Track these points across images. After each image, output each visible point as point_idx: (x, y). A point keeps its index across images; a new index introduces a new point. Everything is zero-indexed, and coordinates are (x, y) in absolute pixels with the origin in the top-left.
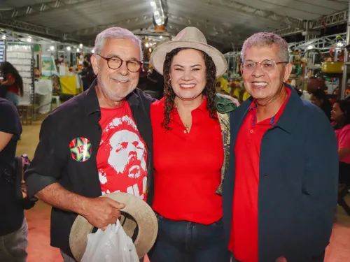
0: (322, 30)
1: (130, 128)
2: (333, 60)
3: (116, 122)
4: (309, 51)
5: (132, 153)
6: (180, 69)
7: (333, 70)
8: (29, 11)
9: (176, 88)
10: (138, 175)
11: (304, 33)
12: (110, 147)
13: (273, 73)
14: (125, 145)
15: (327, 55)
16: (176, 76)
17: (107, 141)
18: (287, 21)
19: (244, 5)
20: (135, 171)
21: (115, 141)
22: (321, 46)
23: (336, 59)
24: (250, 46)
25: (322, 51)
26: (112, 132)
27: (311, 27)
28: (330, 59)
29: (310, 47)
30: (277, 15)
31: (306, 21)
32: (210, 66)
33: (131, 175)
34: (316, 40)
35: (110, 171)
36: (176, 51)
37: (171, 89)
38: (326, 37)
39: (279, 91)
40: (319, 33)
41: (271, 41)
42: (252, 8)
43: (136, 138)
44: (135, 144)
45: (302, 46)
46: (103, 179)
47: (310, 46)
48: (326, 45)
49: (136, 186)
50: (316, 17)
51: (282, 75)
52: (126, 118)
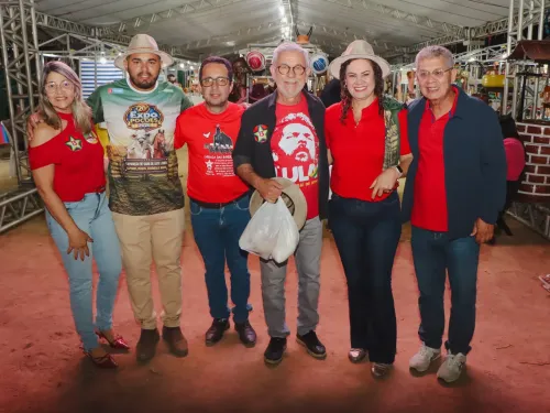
0: (487, 39)
1: (304, 123)
2: (497, 73)
3: (291, 116)
4: (469, 64)
5: (301, 141)
6: (353, 76)
7: (493, 84)
8: (153, 19)
9: (352, 91)
10: (304, 160)
11: (466, 43)
12: (282, 134)
13: (442, 80)
14: (296, 135)
15: (491, 69)
16: (350, 82)
17: (281, 129)
18: (445, 28)
19: (394, 10)
20: (302, 156)
21: (288, 130)
22: (484, 58)
23: (500, 73)
24: (422, 59)
25: (486, 64)
26: (285, 124)
27: (473, 35)
28: (493, 73)
29: (472, 60)
30: (433, 21)
31: (467, 28)
32: (377, 70)
33: (297, 158)
34: (479, 50)
35: (281, 153)
36: (349, 62)
37: (347, 91)
38: (490, 48)
39: (448, 92)
40: (483, 43)
41: (438, 53)
42: (402, 12)
43: (308, 131)
44: (307, 135)
45: (462, 57)
46: (276, 158)
47: (471, 57)
48: (490, 56)
49: (301, 168)
50: (479, 24)
51: (450, 80)
52: (301, 115)
